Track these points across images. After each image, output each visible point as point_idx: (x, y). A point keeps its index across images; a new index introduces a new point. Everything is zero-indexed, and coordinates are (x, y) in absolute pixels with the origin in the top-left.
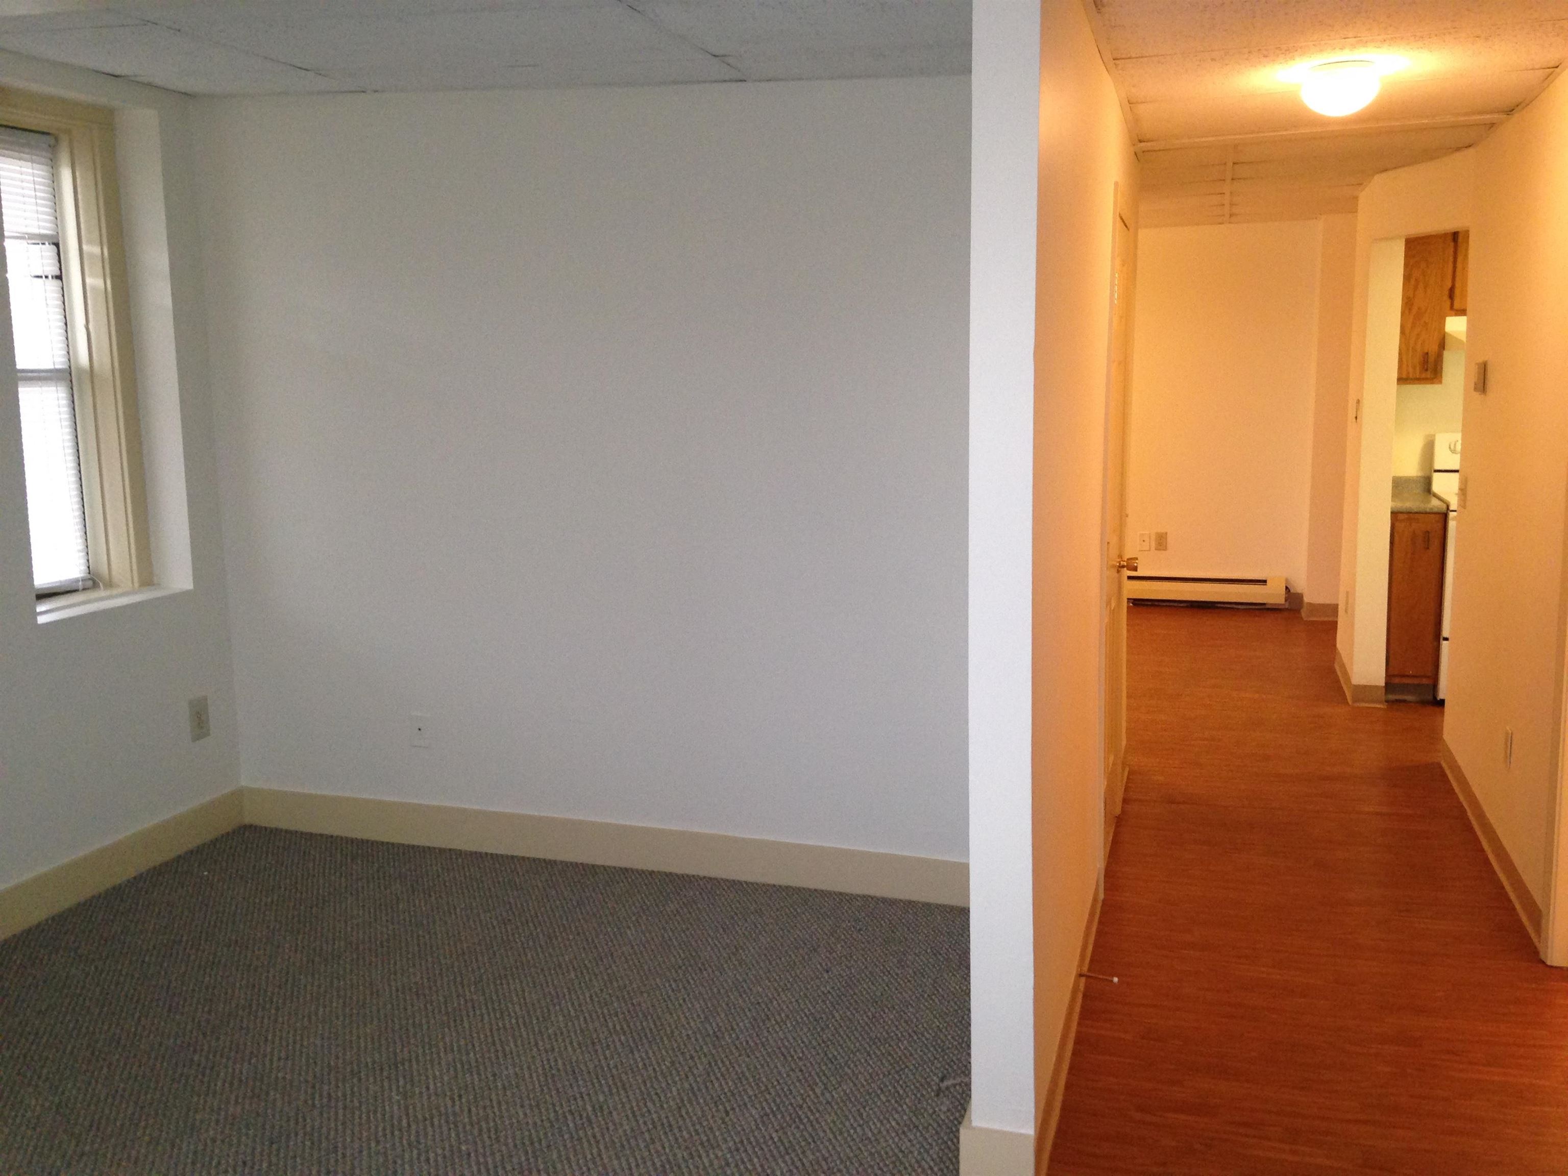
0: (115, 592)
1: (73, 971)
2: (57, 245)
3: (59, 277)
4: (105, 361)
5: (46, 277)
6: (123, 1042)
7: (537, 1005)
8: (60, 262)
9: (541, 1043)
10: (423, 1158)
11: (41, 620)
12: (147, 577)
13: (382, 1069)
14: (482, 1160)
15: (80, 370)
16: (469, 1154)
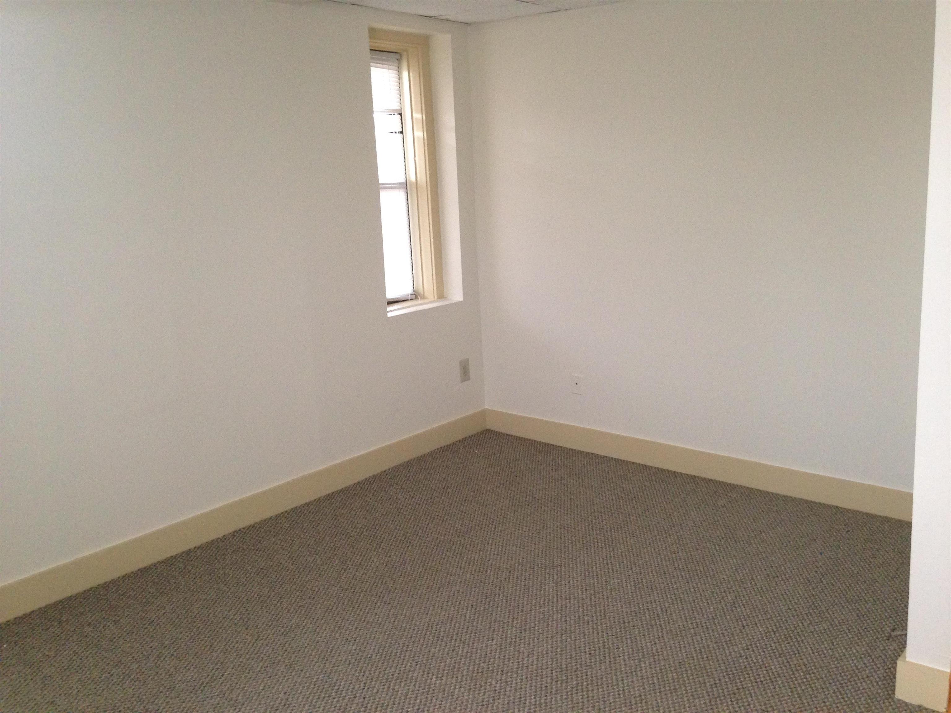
0: (426, 301)
1: (400, 496)
2: (401, 114)
3: (402, 132)
4: (423, 178)
5: (396, 133)
6: (419, 534)
7: (633, 547)
8: (402, 123)
9: (634, 569)
10: (563, 620)
11: (390, 315)
12: (441, 296)
13: (546, 569)
14: (595, 627)
15: (411, 182)
16: (588, 622)
